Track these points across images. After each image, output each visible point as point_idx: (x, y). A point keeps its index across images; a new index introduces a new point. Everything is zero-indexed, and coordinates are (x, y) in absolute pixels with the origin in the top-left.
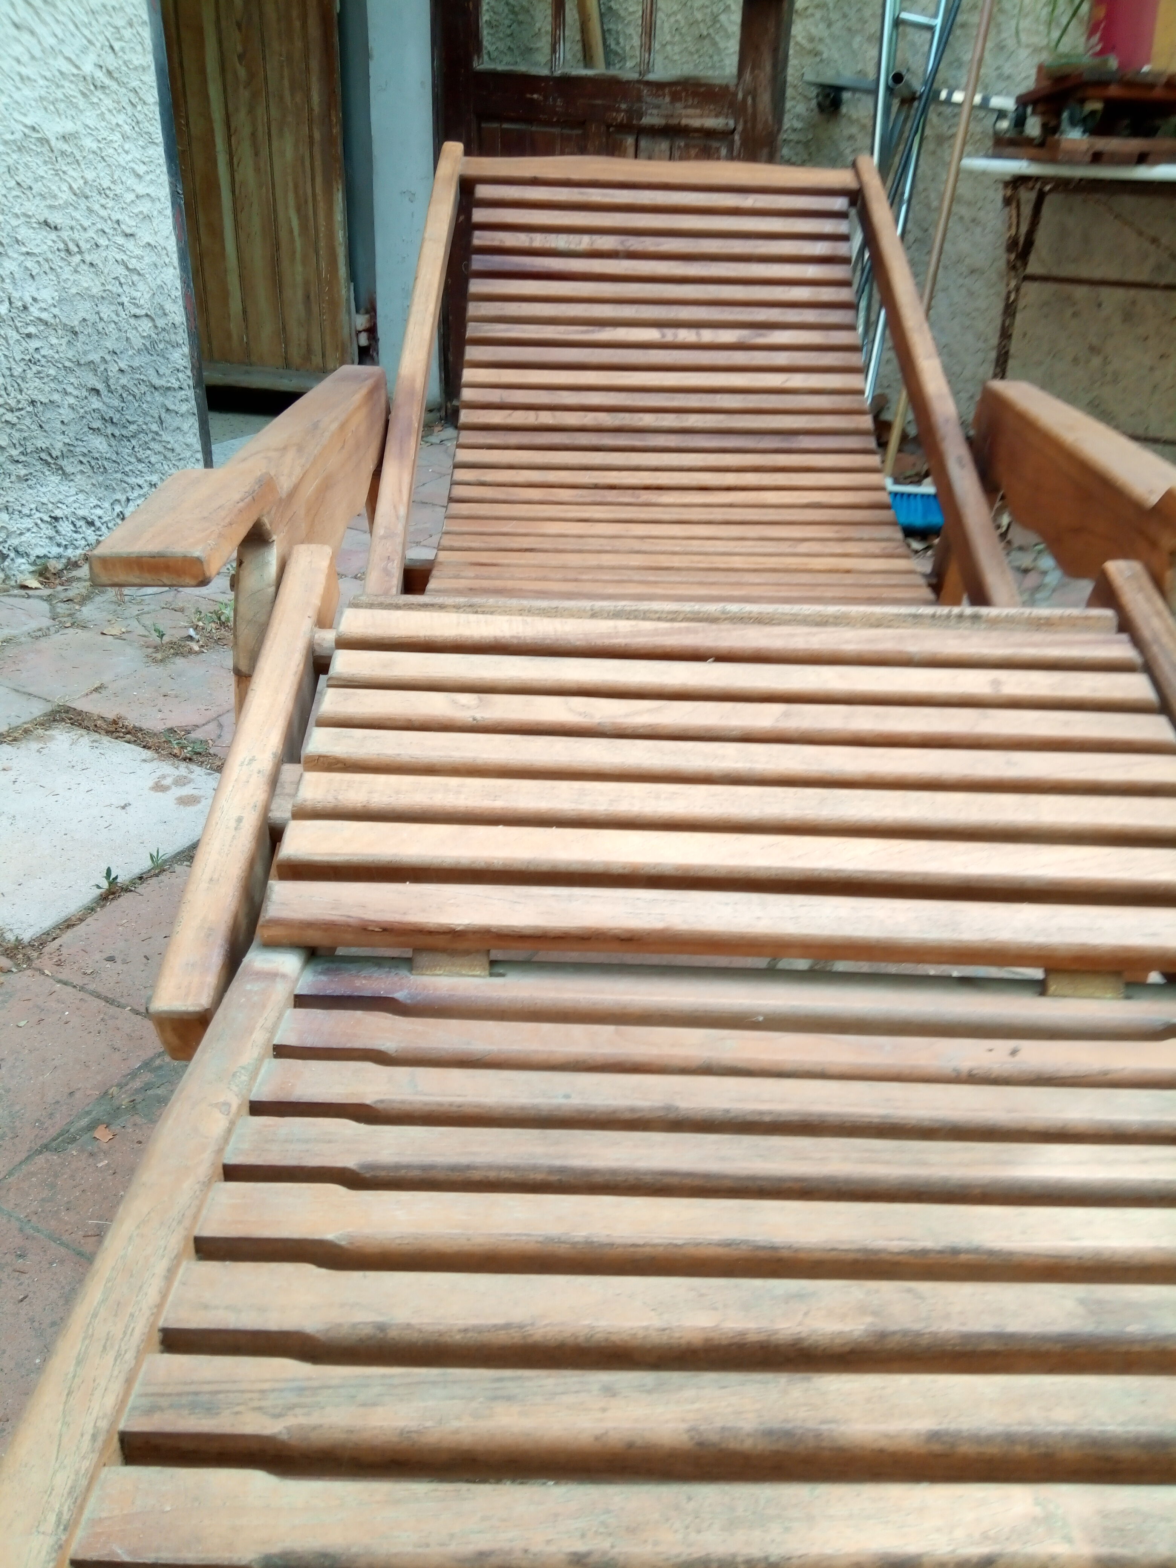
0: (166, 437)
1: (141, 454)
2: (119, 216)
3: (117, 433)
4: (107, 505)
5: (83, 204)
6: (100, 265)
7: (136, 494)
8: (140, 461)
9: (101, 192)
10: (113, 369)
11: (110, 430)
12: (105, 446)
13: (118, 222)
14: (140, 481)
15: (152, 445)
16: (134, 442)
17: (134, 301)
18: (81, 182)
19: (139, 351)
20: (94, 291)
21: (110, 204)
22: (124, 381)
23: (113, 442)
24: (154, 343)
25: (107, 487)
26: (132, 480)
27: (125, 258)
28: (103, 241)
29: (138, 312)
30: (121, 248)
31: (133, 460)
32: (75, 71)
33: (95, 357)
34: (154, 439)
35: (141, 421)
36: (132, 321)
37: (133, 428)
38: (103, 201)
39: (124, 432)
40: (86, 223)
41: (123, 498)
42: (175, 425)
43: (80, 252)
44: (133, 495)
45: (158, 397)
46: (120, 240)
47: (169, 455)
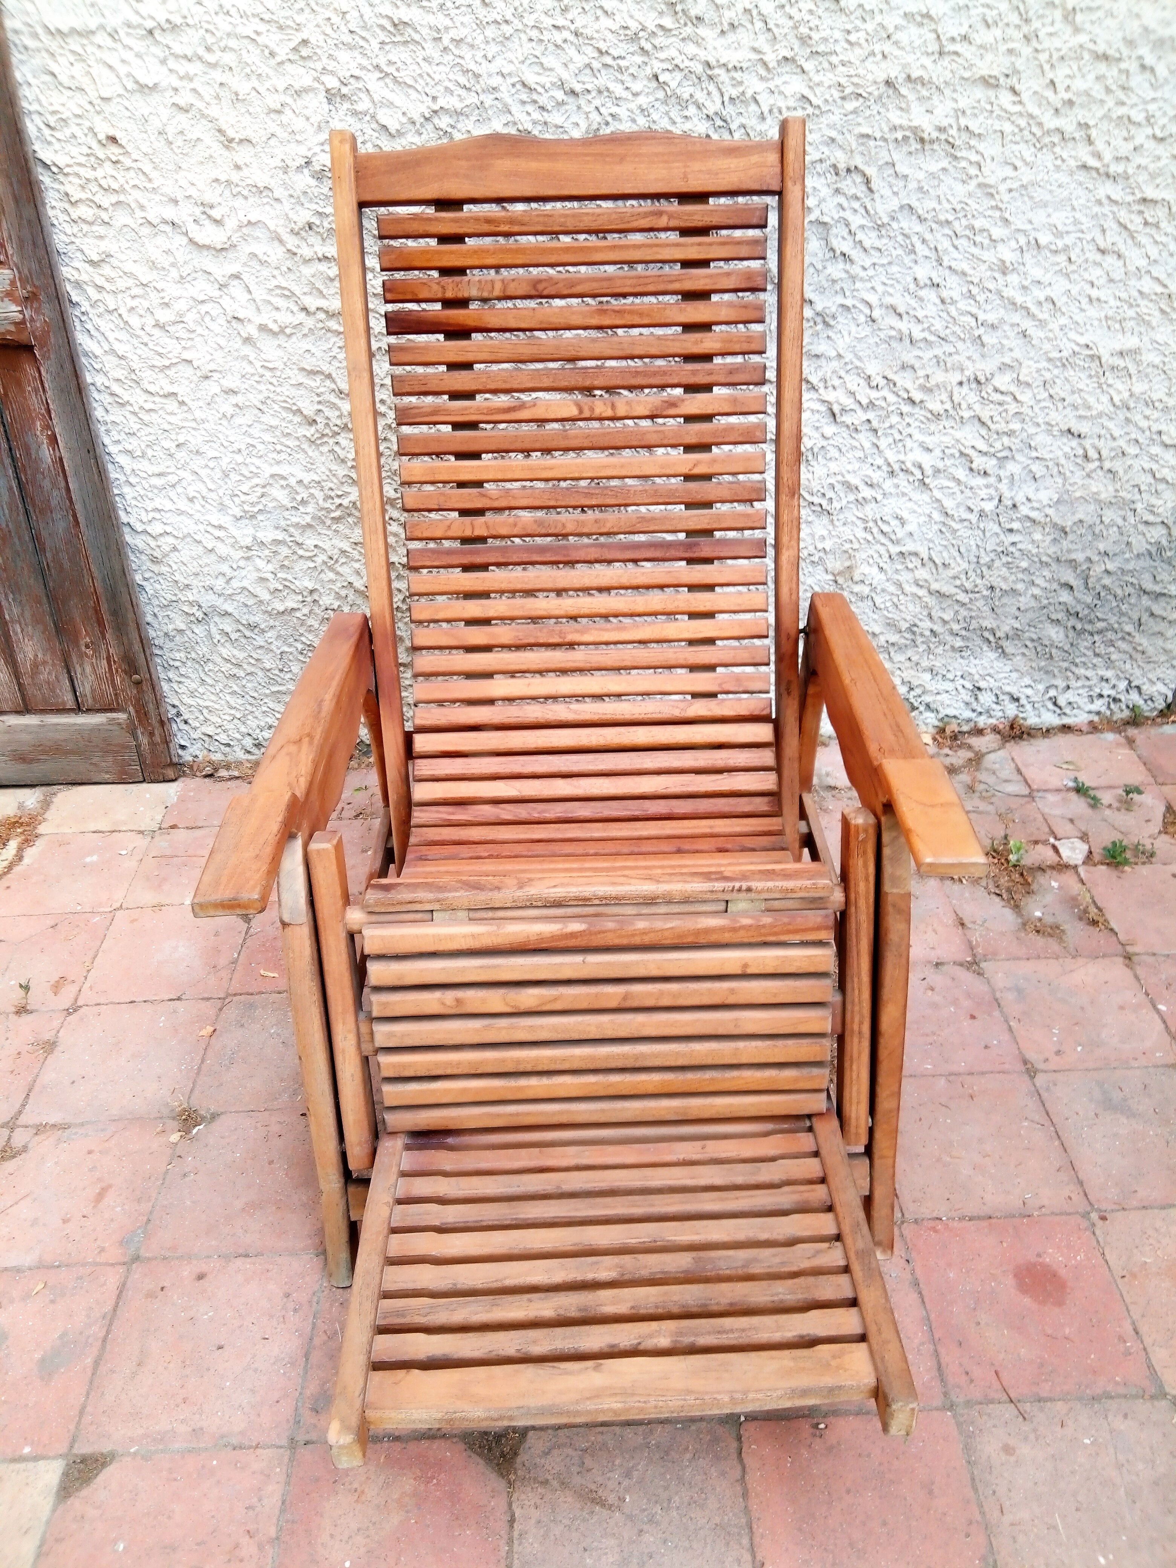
0: (1138, 638)
1: (1101, 649)
2: (1163, 427)
3: (1079, 626)
4: (1041, 687)
5: (1122, 415)
6: (1121, 472)
7: (1080, 684)
8: (1097, 655)
9: (1150, 403)
10: (1098, 569)
11: (1073, 622)
12: (1061, 635)
13: (1160, 433)
14: (1089, 673)
15: (1120, 643)
16: (1096, 638)
17: (1151, 510)
18: (1126, 395)
19: (1138, 556)
20: (1103, 496)
21: (1156, 415)
22: (1107, 581)
23: (1071, 634)
24: (1160, 549)
25: (1047, 672)
26: (1081, 671)
27: (1155, 467)
28: (1132, 450)
29: (1151, 518)
30: (1153, 458)
31: (1090, 653)
32: (1159, 289)
33: (1080, 557)
34: (1123, 639)
35: (1113, 620)
36: (1141, 527)
37: (1100, 625)
38: (1148, 412)
39: (1088, 627)
40: (1116, 434)
41: (1061, 684)
42: (1156, 629)
43: (1100, 459)
44: (1073, 683)
45: (1145, 601)
46: (1156, 450)
47: (1139, 656)
